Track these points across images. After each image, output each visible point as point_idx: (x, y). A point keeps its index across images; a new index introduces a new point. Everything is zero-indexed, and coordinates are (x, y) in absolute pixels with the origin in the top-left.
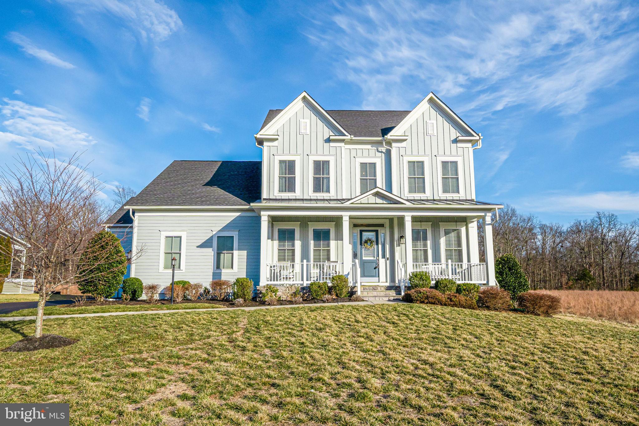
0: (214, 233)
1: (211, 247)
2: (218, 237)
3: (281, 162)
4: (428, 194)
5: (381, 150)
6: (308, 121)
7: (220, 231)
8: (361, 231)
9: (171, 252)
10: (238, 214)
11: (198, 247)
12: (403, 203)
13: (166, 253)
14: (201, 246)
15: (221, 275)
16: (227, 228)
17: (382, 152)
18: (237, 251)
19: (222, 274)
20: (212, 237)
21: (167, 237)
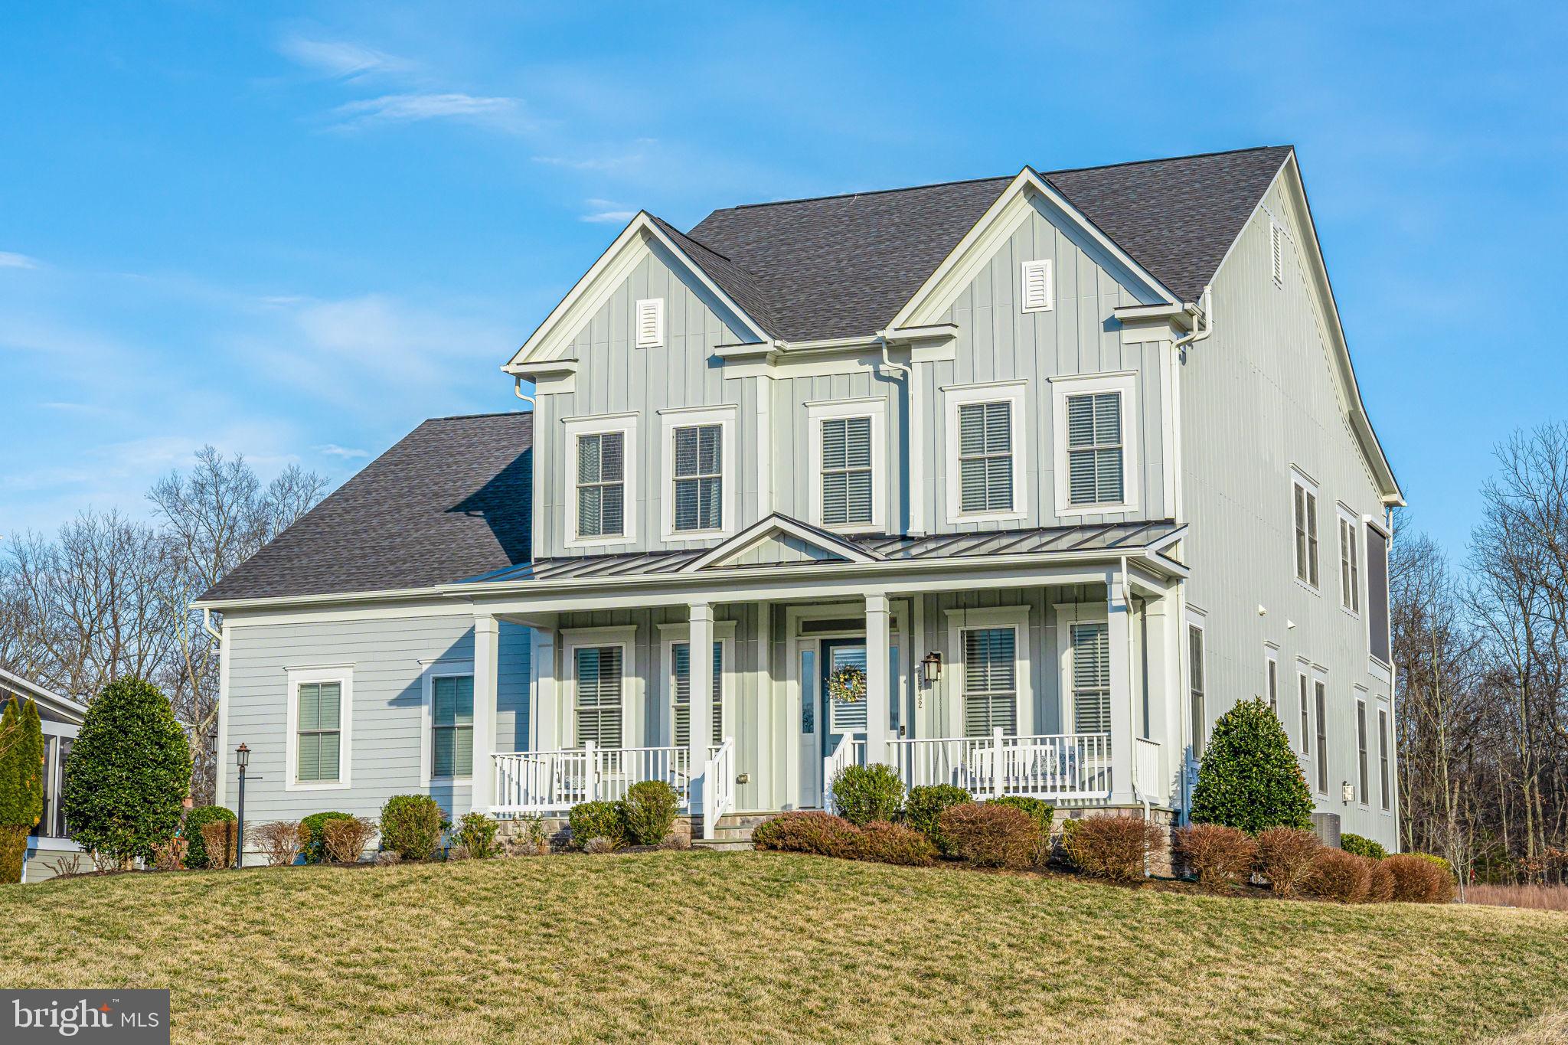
0: (425, 667)
2: (437, 680)
3: (584, 440)
4: (1020, 514)
5: (886, 374)
6: (660, 303)
7: (438, 661)
8: (826, 645)
9: (316, 730)
12: (842, 560)
13: (302, 734)
14: (399, 702)
15: (451, 795)
17: (890, 379)
19: (455, 792)
20: (420, 679)
21: (303, 686)
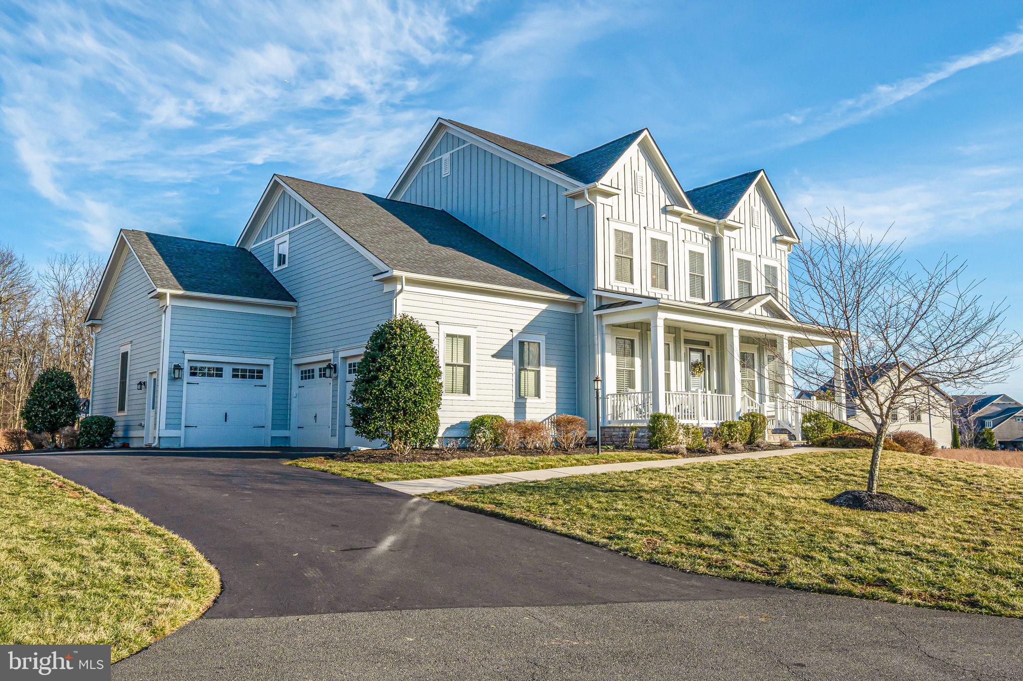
0: (515, 334)
1: (512, 358)
2: (519, 342)
6: (644, 175)
7: (521, 332)
10: (544, 306)
11: (493, 356)
13: (446, 365)
14: (497, 356)
15: (525, 407)
16: (530, 328)
18: (545, 368)
19: (527, 405)
20: (512, 341)
21: (448, 335)
